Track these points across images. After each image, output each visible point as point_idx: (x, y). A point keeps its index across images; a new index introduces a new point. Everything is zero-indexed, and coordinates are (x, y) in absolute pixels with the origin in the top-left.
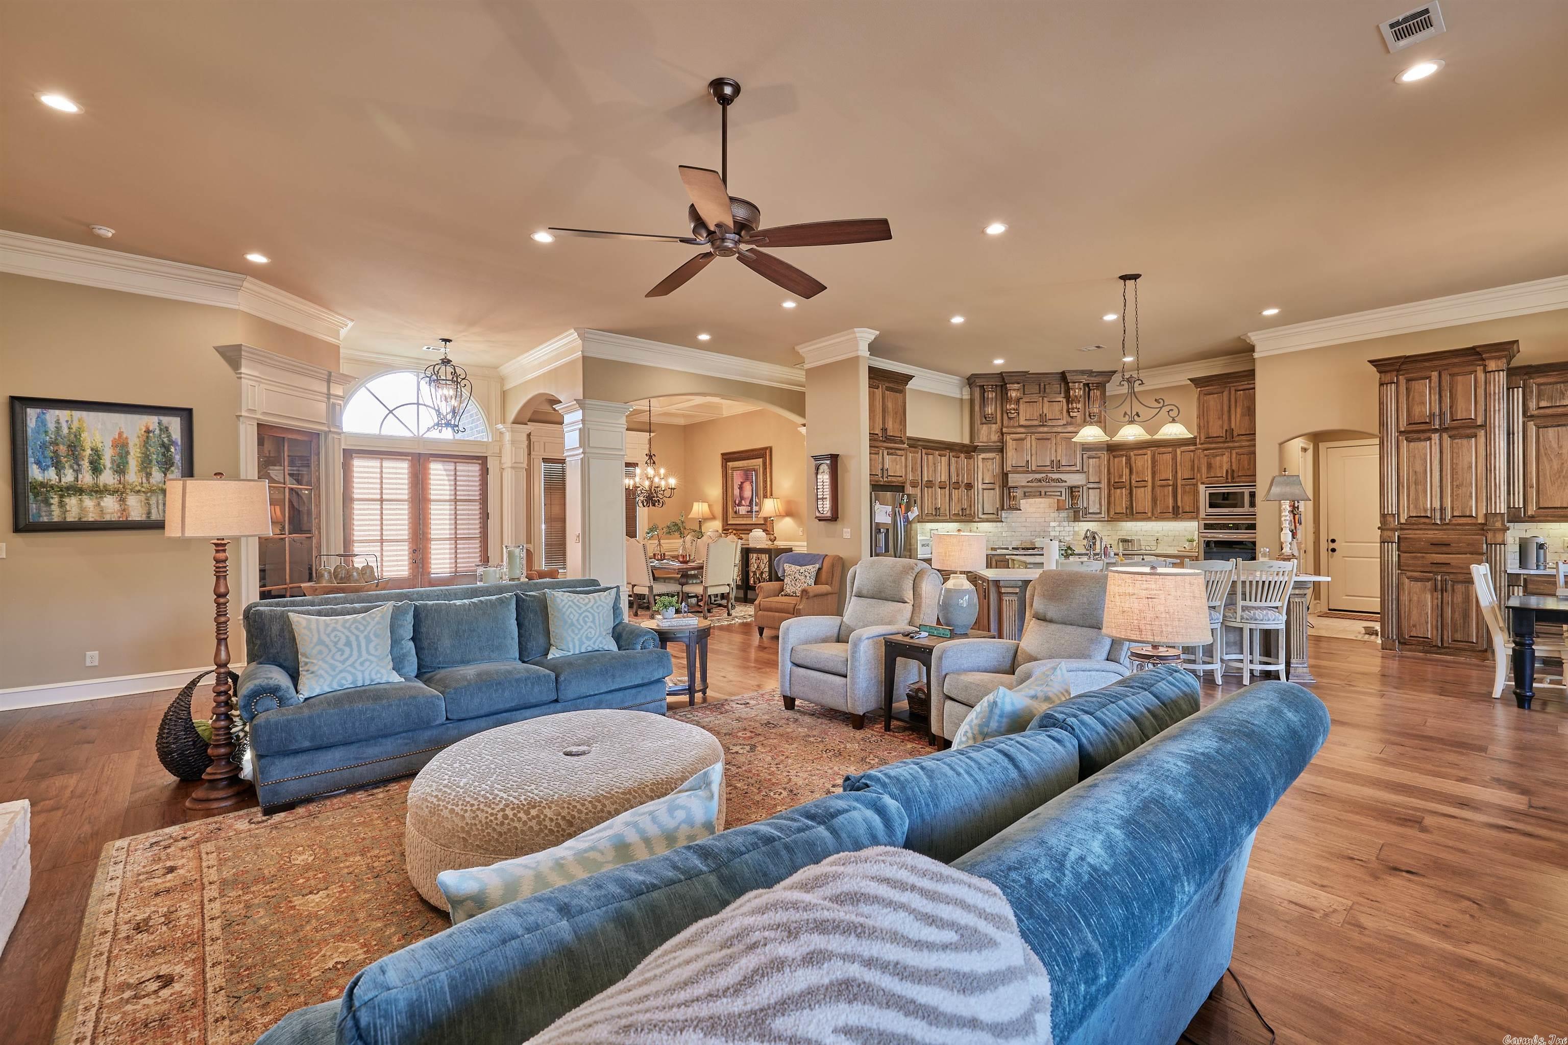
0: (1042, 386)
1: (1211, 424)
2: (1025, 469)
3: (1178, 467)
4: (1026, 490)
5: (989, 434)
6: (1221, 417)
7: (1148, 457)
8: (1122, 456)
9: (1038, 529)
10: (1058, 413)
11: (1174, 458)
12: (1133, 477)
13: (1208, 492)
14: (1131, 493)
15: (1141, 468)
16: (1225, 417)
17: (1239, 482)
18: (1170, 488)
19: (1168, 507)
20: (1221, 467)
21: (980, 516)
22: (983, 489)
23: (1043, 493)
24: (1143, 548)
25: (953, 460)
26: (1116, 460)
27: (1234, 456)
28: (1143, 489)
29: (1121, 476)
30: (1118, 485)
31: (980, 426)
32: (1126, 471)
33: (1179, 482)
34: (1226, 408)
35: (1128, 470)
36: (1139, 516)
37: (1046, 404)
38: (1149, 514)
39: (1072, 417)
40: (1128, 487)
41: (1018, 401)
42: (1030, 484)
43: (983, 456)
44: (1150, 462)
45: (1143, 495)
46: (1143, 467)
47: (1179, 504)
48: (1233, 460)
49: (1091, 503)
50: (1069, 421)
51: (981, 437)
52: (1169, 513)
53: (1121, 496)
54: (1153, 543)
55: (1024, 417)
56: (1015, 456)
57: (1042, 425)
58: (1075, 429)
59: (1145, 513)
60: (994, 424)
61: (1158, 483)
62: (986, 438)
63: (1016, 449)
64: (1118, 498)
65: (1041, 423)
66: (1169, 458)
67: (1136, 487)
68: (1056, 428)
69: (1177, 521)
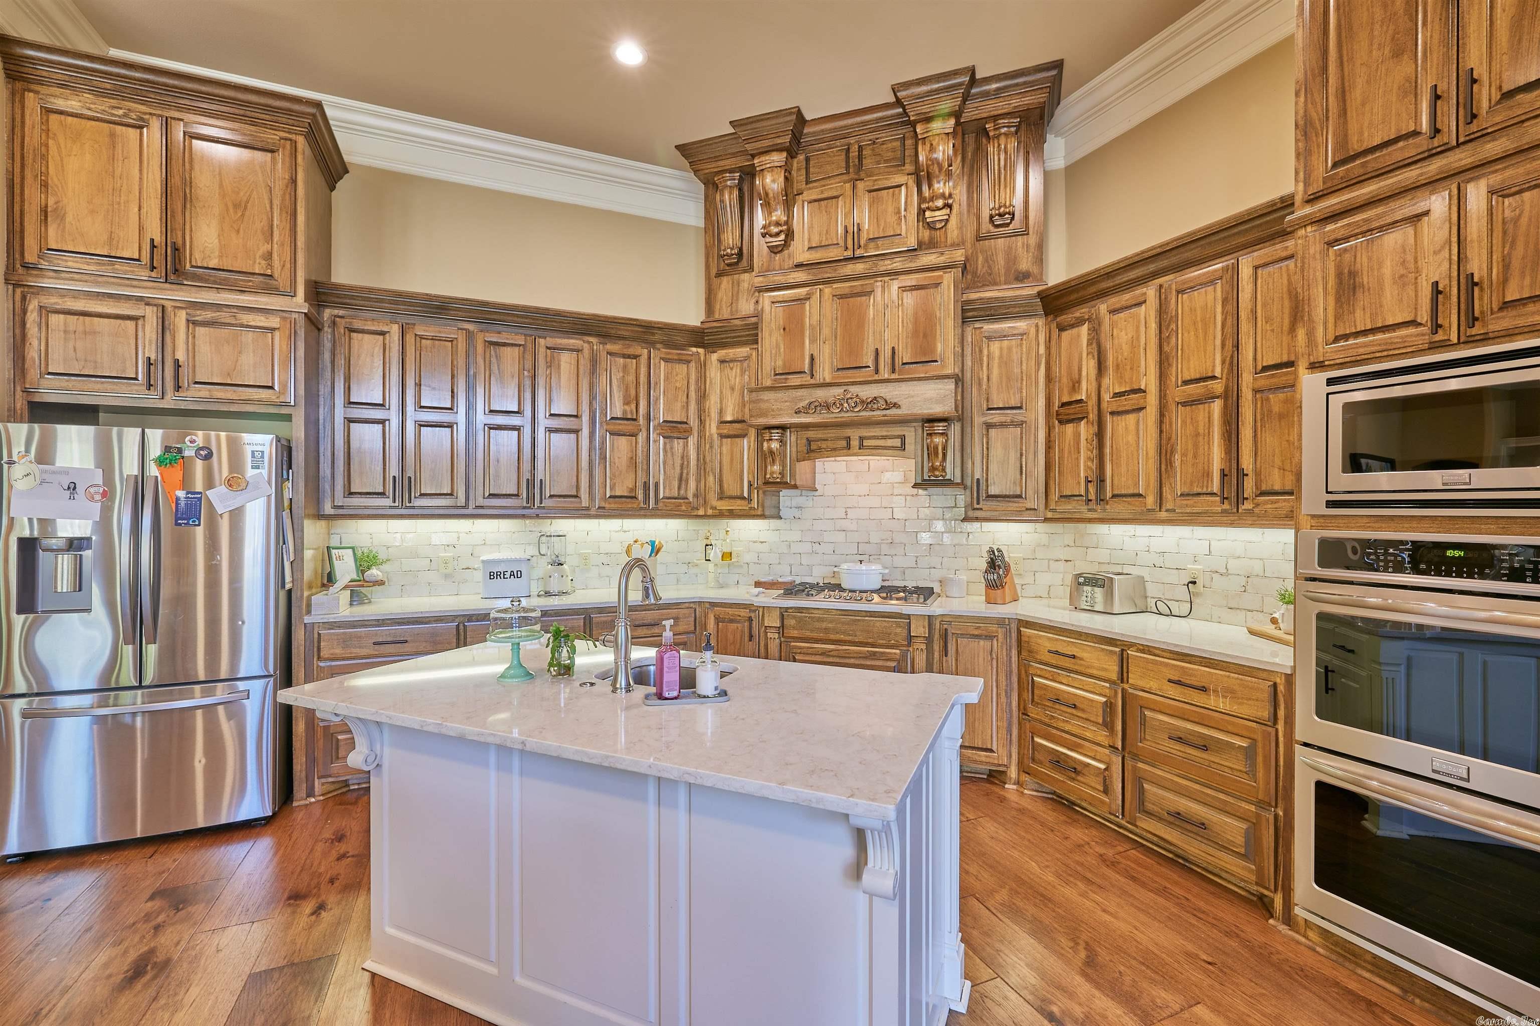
0: (854, 153)
1: (1360, 94)
2: (806, 379)
3: (1246, 327)
4: (811, 434)
5: (735, 298)
7: (1148, 312)
8: (1080, 322)
9: (874, 539)
10: (891, 219)
11: (1231, 299)
12: (1106, 381)
13: (1337, 402)
14: (1100, 435)
15: (1128, 352)
18: (1217, 406)
19: (1208, 474)
21: (714, 502)
23: (855, 443)
24: (1151, 603)
25: (613, 361)
26: (1065, 334)
28: (1131, 418)
29: (1075, 385)
31: (716, 282)
32: (1089, 367)
33: (1247, 379)
35: (1094, 364)
36: (1124, 506)
37: (865, 201)
38: (1150, 500)
39: (930, 226)
40: (1093, 416)
41: (789, 198)
43: (722, 353)
44: (1153, 326)
45: (1131, 438)
46: (1134, 343)
47: (1247, 463)
49: (993, 467)
50: (926, 239)
51: (718, 307)
52: (1213, 494)
53: (1078, 443)
54: (1183, 593)
55: (806, 243)
56: (782, 346)
57: (854, 258)
58: (942, 258)
59: (1140, 495)
60: (745, 271)
61: (1177, 393)
62: (729, 309)
63: (784, 329)
64: (1070, 452)
65: (849, 253)
66: (1213, 296)
67: (1112, 413)
68: (888, 262)
69: (1232, 524)
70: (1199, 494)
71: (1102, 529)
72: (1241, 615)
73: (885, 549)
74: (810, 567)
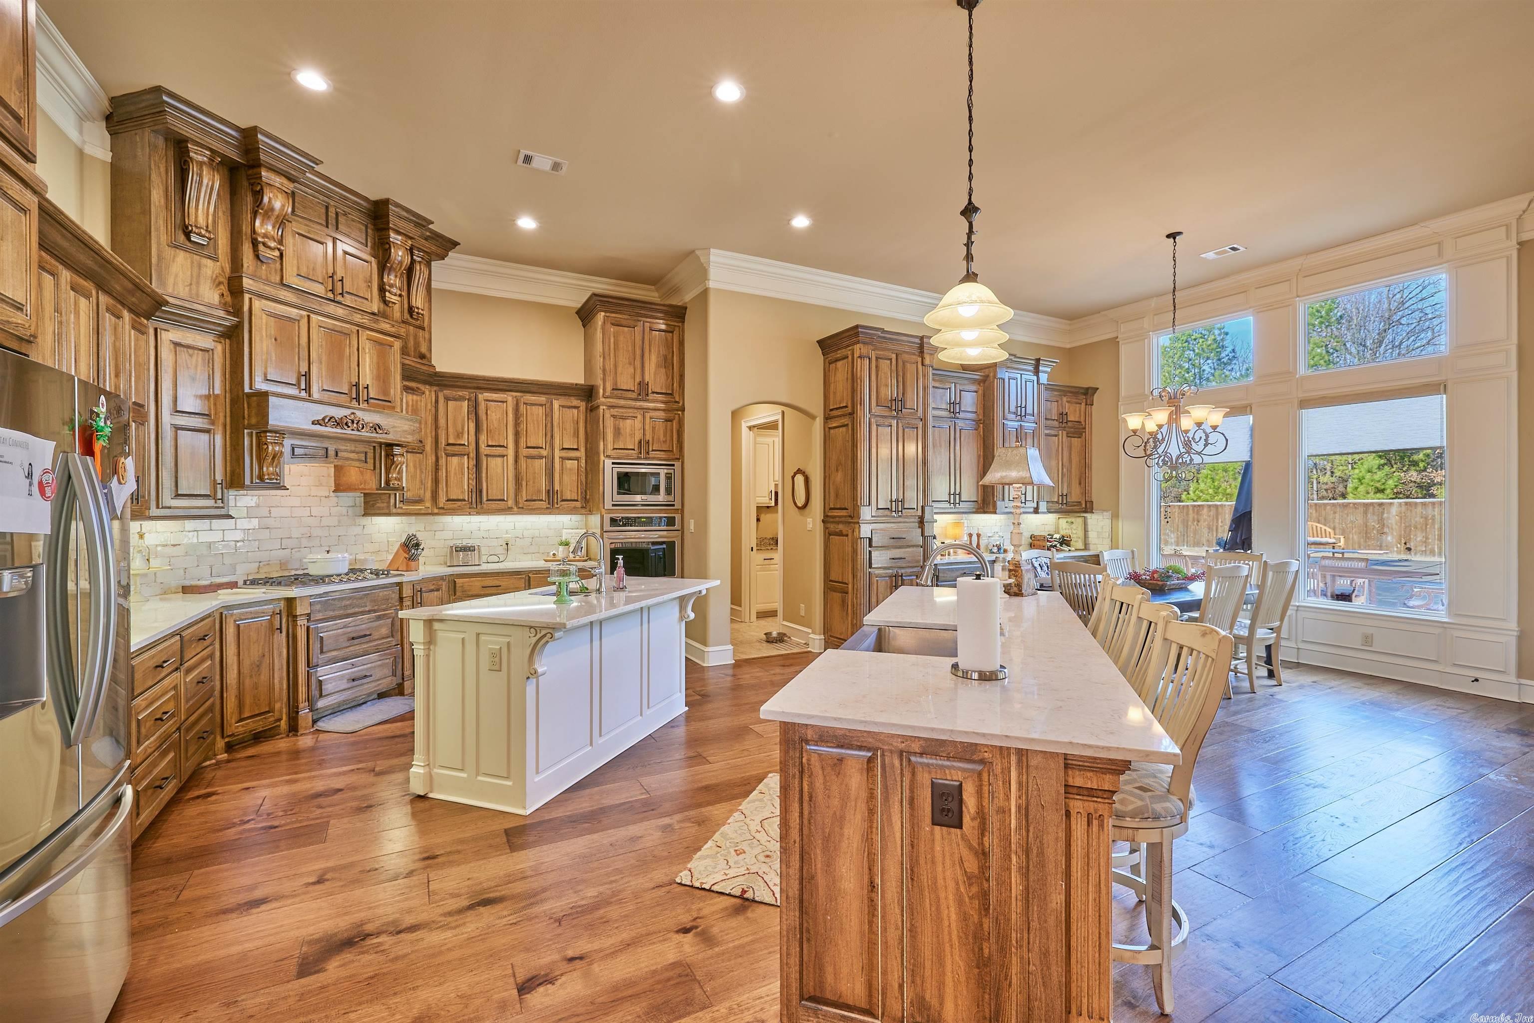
0: (332, 214)
1: (619, 369)
2: (297, 392)
3: (556, 429)
4: (296, 441)
5: (194, 280)
6: (632, 363)
7: (508, 405)
8: (461, 398)
10: (362, 284)
11: (548, 414)
12: (483, 438)
13: (615, 471)
14: (478, 465)
15: (496, 424)
16: (638, 363)
17: (653, 459)
18: (543, 461)
19: (539, 491)
20: (632, 435)
21: (167, 501)
22: (177, 428)
23: (331, 453)
25: (108, 319)
26: (449, 402)
27: (648, 420)
28: (499, 460)
29: (459, 435)
30: (454, 450)
31: (169, 252)
32: (469, 426)
33: (557, 452)
34: (638, 352)
35: (472, 426)
36: (494, 505)
37: (341, 258)
38: (511, 503)
39: (386, 303)
40: (473, 455)
41: (282, 222)
42: (317, 428)
43: (176, 335)
44: (510, 415)
45: (499, 470)
46: (499, 422)
47: (557, 487)
48: (647, 427)
50: (381, 310)
51: (171, 281)
52: (542, 500)
53: (462, 469)
54: (500, 550)
55: (295, 269)
56: (274, 355)
57: (333, 301)
58: (393, 329)
59: (503, 500)
60: (210, 258)
61: (524, 452)
62: (187, 289)
63: (276, 340)
64: (455, 474)
65: (330, 295)
66: (540, 411)
67: (487, 455)
68: (360, 316)
69: (550, 514)
70: (534, 500)
71: (448, 519)
72: (530, 556)
73: (305, 542)
74: (234, 567)
